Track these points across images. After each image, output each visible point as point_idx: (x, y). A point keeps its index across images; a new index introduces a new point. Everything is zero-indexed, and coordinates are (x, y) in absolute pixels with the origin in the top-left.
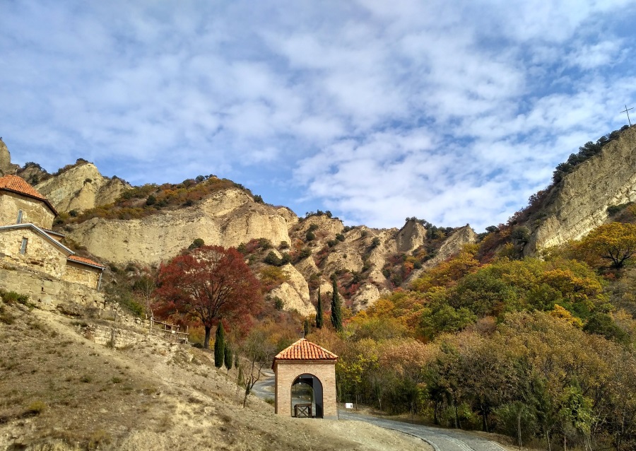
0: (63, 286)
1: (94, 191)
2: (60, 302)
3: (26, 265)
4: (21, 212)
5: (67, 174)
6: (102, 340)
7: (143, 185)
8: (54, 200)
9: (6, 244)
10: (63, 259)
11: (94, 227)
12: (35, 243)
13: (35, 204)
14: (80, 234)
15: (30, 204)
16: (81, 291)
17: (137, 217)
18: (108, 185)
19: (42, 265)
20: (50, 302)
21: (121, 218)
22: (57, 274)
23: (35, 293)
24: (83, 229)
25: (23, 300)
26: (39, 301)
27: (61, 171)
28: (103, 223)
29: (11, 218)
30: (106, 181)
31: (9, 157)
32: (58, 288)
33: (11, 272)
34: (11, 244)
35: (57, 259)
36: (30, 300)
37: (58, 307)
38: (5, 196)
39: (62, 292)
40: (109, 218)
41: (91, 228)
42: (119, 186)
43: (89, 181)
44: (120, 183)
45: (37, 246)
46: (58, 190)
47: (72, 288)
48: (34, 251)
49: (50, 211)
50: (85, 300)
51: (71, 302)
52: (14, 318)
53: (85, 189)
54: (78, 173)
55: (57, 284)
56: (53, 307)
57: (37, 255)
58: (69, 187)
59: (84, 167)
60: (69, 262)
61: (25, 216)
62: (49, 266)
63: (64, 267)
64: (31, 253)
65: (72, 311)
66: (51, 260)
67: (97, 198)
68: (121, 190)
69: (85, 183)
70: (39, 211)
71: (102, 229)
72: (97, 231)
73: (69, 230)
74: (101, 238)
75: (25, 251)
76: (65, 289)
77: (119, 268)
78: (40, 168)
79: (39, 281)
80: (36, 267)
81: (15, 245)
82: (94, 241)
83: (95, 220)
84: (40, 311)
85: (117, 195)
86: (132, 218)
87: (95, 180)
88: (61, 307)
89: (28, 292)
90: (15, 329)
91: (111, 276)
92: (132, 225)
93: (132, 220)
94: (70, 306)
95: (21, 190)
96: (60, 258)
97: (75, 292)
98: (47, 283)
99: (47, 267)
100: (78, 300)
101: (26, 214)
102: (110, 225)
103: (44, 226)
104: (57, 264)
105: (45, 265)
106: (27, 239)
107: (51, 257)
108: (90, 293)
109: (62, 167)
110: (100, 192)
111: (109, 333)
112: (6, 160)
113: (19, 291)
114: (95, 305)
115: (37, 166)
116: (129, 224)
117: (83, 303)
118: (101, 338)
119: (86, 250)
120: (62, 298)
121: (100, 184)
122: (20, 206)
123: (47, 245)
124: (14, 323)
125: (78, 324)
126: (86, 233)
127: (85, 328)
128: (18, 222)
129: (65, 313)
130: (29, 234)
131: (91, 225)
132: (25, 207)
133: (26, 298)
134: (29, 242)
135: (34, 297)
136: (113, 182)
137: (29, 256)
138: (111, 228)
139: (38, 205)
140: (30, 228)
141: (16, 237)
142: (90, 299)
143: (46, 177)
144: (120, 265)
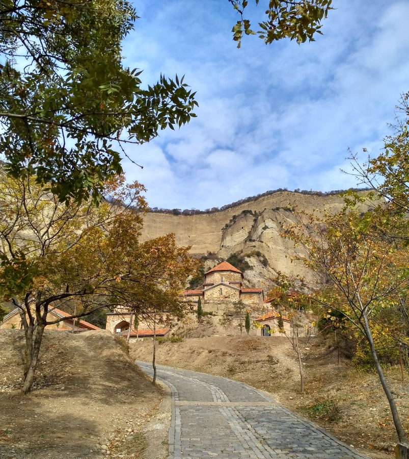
3: (223, 299)
4: (222, 278)
9: (214, 293)
12: (225, 289)
15: (225, 273)
19: (229, 298)
23: (215, 310)
26: (217, 313)
38: (215, 273)
51: (229, 311)
57: (227, 294)
62: (232, 297)
63: (238, 296)
64: (224, 293)
80: (227, 299)
81: (217, 292)
84: (217, 316)
89: (212, 310)
96: (236, 293)
104: (235, 296)
107: (232, 293)
113: (209, 311)
120: (226, 310)
122: (221, 275)
123: (229, 289)
130: (222, 287)
133: (212, 313)
134: (222, 290)
137: (223, 295)
139: (228, 273)
140: (222, 284)
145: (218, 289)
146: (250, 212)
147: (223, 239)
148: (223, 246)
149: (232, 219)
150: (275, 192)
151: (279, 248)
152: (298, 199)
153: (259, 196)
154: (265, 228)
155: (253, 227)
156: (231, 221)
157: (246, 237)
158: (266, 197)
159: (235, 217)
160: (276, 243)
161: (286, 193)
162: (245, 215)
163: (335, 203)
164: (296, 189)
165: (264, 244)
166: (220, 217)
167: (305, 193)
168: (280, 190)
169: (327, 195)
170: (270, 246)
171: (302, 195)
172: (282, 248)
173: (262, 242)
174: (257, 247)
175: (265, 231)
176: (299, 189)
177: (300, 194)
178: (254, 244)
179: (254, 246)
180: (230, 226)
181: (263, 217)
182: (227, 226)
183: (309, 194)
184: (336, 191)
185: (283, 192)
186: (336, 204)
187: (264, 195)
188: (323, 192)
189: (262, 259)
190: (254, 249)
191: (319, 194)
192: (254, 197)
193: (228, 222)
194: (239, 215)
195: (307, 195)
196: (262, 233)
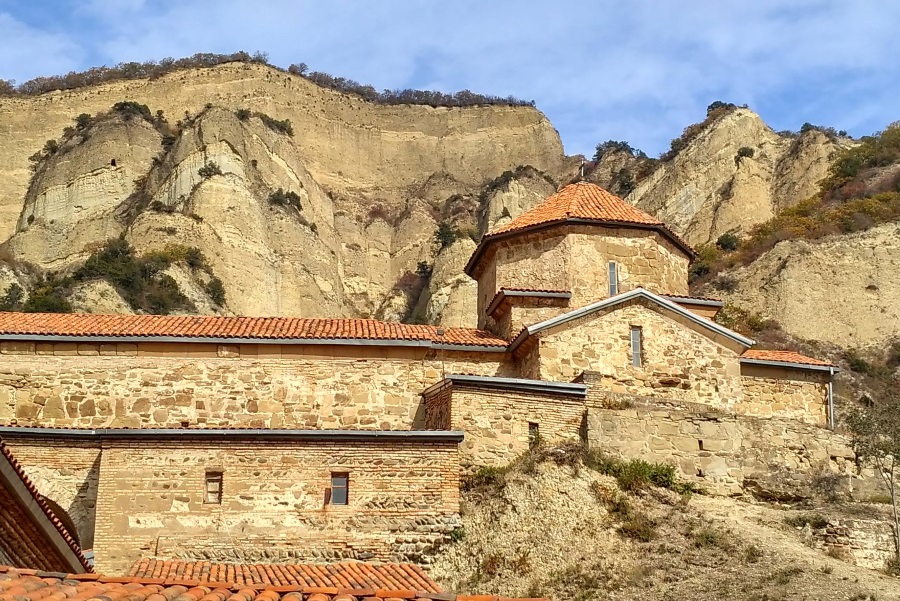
0: (745, 430)
1: (764, 174)
2: (749, 471)
3: (650, 391)
4: (612, 266)
5: (693, 149)
6: (871, 558)
7: (884, 129)
8: (677, 219)
9: (597, 349)
10: (731, 362)
11: (783, 266)
12: (659, 334)
13: (640, 241)
14: (755, 292)
15: (628, 242)
16: (792, 435)
17: (886, 219)
18: (795, 151)
19: (686, 387)
20: (723, 474)
21: (846, 228)
22: (725, 401)
23: (687, 457)
24: (759, 277)
25: (662, 477)
26: (700, 475)
27: (678, 146)
28: (803, 252)
29: (596, 284)
30: (788, 142)
31: (560, 142)
32: (735, 437)
33: (623, 413)
34: (609, 347)
35: (717, 364)
36: (680, 476)
37: (746, 484)
38: (571, 235)
39: (748, 445)
40: (816, 235)
41: (779, 271)
42: (823, 148)
43: (746, 152)
44: (823, 138)
45: (666, 341)
46: (681, 193)
47: (768, 431)
48: (661, 354)
49: (676, 250)
50: (807, 457)
51: (774, 467)
52: (654, 524)
53: (743, 176)
54: (716, 141)
55: (728, 425)
56: (736, 487)
57: (671, 363)
58: (703, 179)
59: (729, 121)
60: (747, 368)
61: (623, 275)
62: (703, 384)
63: (737, 381)
64: (656, 360)
65: (781, 490)
66: (703, 369)
67: (776, 190)
68: (830, 157)
69: (737, 160)
70: (650, 256)
71: (805, 270)
72: (792, 273)
73: (727, 286)
74: (807, 290)
75: (642, 358)
76: (753, 438)
77: (871, 360)
78: (630, 151)
79: (688, 427)
80: (674, 393)
81: (617, 347)
82: (791, 302)
83: (784, 248)
84: (707, 500)
85: (823, 171)
86: (874, 224)
87: (760, 146)
88: (755, 484)
89: (670, 456)
90: (662, 550)
91: (855, 385)
92: (878, 241)
93: (873, 230)
94: (774, 478)
95: (603, 215)
96: (724, 361)
97: (778, 442)
98: (708, 427)
99: (698, 388)
100: (790, 460)
101: (625, 268)
102: (822, 252)
103: (670, 288)
104: (719, 377)
105: (694, 384)
106: (640, 328)
107: (703, 362)
108: (815, 437)
109: (678, 135)
110: (780, 175)
111: (886, 537)
112: (554, 153)
113: (650, 458)
114: (834, 467)
115: (622, 148)
116: (869, 241)
117: (805, 466)
118: (868, 552)
119: (778, 328)
120: (751, 459)
121: (774, 155)
122: (608, 252)
123: (685, 334)
124: (656, 536)
125: (803, 522)
126: (769, 284)
127: (824, 531)
128: (612, 293)
129: (766, 497)
130: (643, 317)
131: (774, 264)
132: (619, 251)
133: (669, 472)
134: (645, 334)
135: (687, 467)
136: (806, 139)
137: (651, 367)
138: (828, 260)
139: (647, 242)
140: (642, 301)
141: (615, 327)
142: (819, 455)
143: (648, 168)
144: (870, 353)
145: (615, 325)
146: (143, 111)
147: (34, 191)
148: (31, 219)
149: (74, 125)
150: (223, 60)
151: (253, 248)
152: (300, 96)
153: (168, 67)
154: (209, 172)
155: (157, 162)
156: (69, 132)
157: (124, 197)
158: (194, 72)
159: (84, 121)
160: (243, 230)
161: (263, 69)
162: (128, 118)
163: (412, 129)
164: (297, 63)
165: (204, 226)
166: (19, 118)
167: (320, 80)
168: (241, 57)
169: (392, 100)
170: (225, 239)
171: (314, 88)
172: (265, 251)
173: (199, 219)
174: (180, 233)
175: (207, 184)
176: (303, 67)
177: (307, 83)
178: (169, 221)
179: (172, 231)
180: (68, 150)
181: (200, 134)
182: (52, 147)
183: (333, 87)
184: (418, 94)
185: (254, 67)
186: (417, 134)
187: (185, 64)
188: (380, 90)
189: (206, 279)
190: (169, 239)
191: (366, 94)
192: (148, 67)
193: (58, 136)
194: (101, 117)
195: (327, 90)
196: (196, 188)
